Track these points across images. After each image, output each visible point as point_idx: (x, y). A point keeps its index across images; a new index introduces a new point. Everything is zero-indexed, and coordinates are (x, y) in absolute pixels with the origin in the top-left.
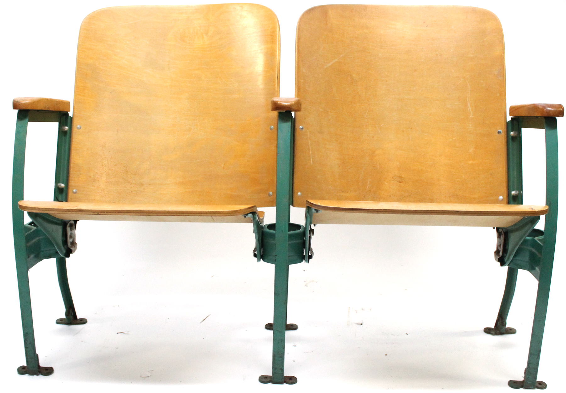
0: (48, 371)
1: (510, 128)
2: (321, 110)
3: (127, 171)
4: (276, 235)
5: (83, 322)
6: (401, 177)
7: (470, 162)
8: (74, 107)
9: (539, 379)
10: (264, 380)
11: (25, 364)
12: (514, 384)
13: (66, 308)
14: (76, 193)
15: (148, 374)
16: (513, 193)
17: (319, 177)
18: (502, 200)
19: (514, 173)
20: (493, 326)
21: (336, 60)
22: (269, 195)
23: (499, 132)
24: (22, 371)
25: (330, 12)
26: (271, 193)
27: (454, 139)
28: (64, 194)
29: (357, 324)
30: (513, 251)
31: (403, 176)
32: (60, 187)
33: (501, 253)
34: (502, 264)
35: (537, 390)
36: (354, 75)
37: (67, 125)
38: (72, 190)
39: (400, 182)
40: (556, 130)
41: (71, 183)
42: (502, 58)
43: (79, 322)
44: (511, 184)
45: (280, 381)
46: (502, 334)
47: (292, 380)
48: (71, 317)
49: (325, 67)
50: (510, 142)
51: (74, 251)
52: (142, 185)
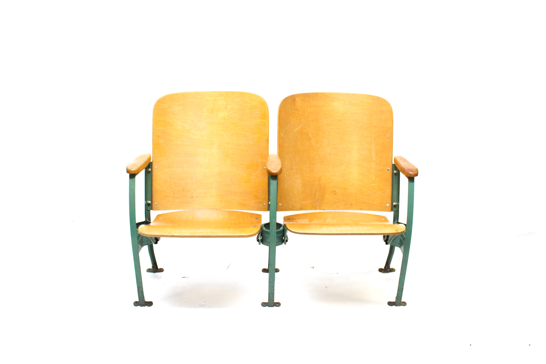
0: (150, 304)
1: (394, 169)
2: (292, 156)
3: (184, 190)
4: (270, 233)
5: (161, 270)
6: (335, 191)
7: (373, 185)
8: (153, 156)
9: (402, 300)
10: (264, 304)
11: (138, 300)
12: (390, 304)
13: (152, 264)
14: (156, 205)
15: (204, 304)
16: (394, 204)
17: (290, 194)
18: (389, 206)
19: (395, 193)
20: (383, 268)
21: (300, 127)
22: (264, 205)
23: (388, 170)
24: (136, 304)
25: (297, 99)
26: (265, 204)
27: (364, 171)
28: (150, 206)
29: (311, 267)
30: (391, 239)
31: (336, 191)
32: (148, 203)
33: (386, 238)
34: (387, 244)
35: (401, 306)
36: (310, 135)
37: (150, 168)
38: (155, 203)
39: (335, 194)
40: (413, 183)
41: (154, 200)
42: (392, 128)
43: (159, 270)
44: (393, 198)
45: (272, 305)
46: (387, 272)
47: (278, 304)
48: (155, 268)
49: (294, 131)
50: (394, 176)
51: (160, 239)
52: (192, 197)
